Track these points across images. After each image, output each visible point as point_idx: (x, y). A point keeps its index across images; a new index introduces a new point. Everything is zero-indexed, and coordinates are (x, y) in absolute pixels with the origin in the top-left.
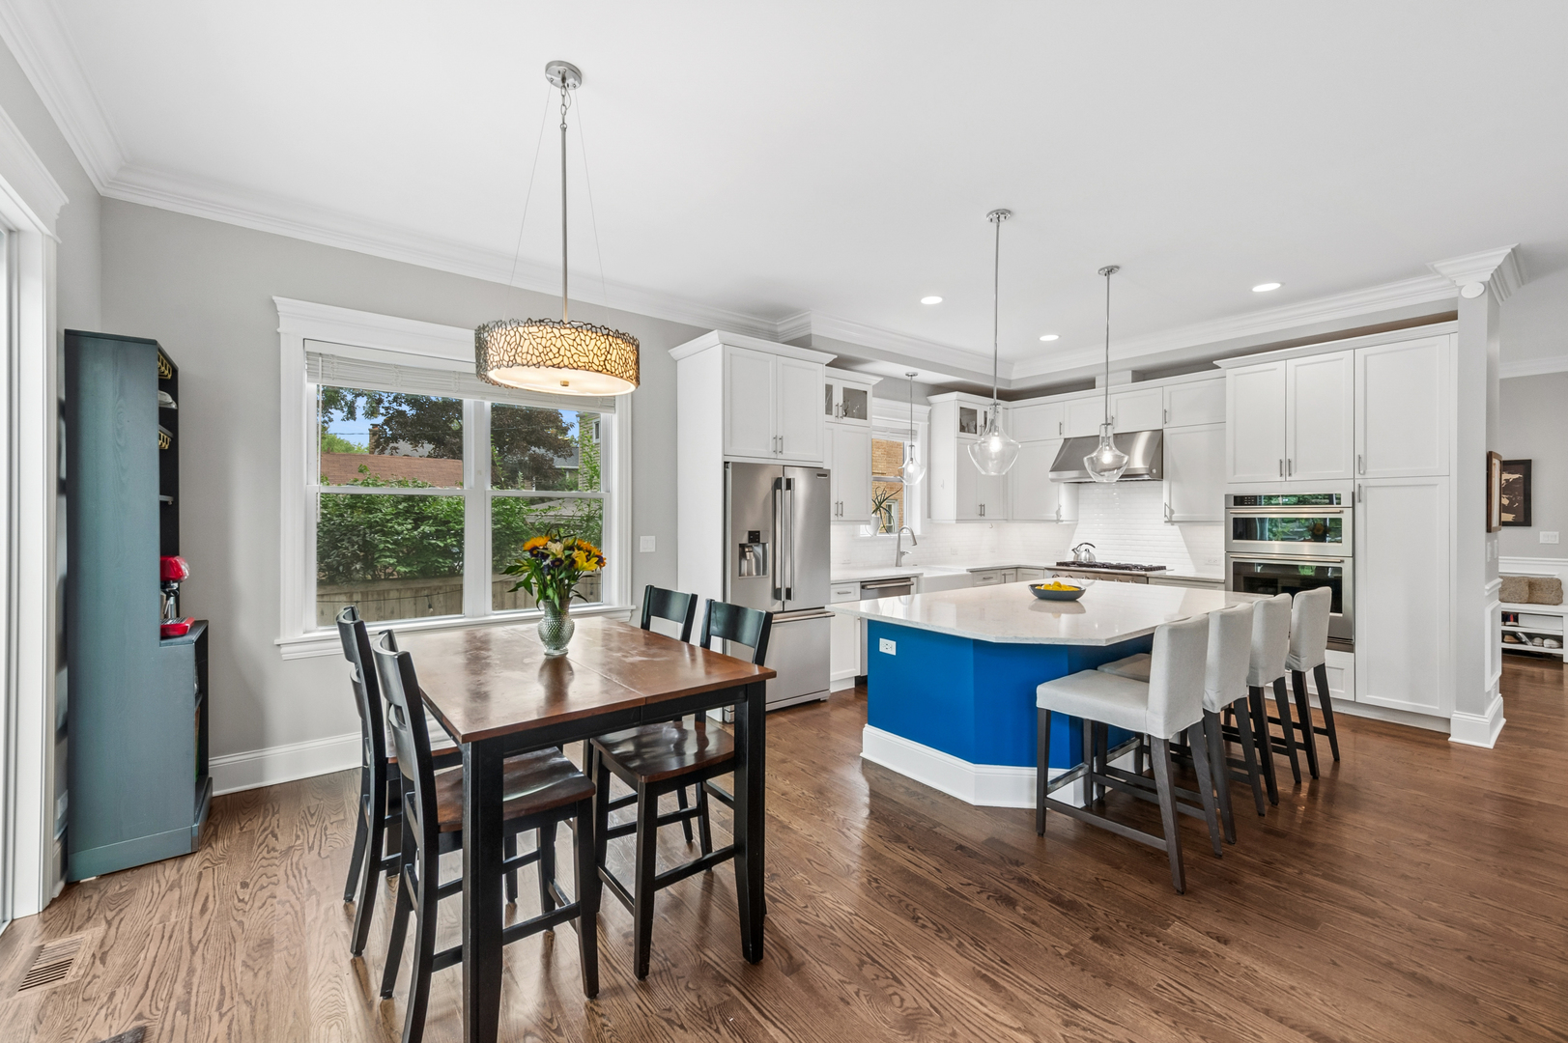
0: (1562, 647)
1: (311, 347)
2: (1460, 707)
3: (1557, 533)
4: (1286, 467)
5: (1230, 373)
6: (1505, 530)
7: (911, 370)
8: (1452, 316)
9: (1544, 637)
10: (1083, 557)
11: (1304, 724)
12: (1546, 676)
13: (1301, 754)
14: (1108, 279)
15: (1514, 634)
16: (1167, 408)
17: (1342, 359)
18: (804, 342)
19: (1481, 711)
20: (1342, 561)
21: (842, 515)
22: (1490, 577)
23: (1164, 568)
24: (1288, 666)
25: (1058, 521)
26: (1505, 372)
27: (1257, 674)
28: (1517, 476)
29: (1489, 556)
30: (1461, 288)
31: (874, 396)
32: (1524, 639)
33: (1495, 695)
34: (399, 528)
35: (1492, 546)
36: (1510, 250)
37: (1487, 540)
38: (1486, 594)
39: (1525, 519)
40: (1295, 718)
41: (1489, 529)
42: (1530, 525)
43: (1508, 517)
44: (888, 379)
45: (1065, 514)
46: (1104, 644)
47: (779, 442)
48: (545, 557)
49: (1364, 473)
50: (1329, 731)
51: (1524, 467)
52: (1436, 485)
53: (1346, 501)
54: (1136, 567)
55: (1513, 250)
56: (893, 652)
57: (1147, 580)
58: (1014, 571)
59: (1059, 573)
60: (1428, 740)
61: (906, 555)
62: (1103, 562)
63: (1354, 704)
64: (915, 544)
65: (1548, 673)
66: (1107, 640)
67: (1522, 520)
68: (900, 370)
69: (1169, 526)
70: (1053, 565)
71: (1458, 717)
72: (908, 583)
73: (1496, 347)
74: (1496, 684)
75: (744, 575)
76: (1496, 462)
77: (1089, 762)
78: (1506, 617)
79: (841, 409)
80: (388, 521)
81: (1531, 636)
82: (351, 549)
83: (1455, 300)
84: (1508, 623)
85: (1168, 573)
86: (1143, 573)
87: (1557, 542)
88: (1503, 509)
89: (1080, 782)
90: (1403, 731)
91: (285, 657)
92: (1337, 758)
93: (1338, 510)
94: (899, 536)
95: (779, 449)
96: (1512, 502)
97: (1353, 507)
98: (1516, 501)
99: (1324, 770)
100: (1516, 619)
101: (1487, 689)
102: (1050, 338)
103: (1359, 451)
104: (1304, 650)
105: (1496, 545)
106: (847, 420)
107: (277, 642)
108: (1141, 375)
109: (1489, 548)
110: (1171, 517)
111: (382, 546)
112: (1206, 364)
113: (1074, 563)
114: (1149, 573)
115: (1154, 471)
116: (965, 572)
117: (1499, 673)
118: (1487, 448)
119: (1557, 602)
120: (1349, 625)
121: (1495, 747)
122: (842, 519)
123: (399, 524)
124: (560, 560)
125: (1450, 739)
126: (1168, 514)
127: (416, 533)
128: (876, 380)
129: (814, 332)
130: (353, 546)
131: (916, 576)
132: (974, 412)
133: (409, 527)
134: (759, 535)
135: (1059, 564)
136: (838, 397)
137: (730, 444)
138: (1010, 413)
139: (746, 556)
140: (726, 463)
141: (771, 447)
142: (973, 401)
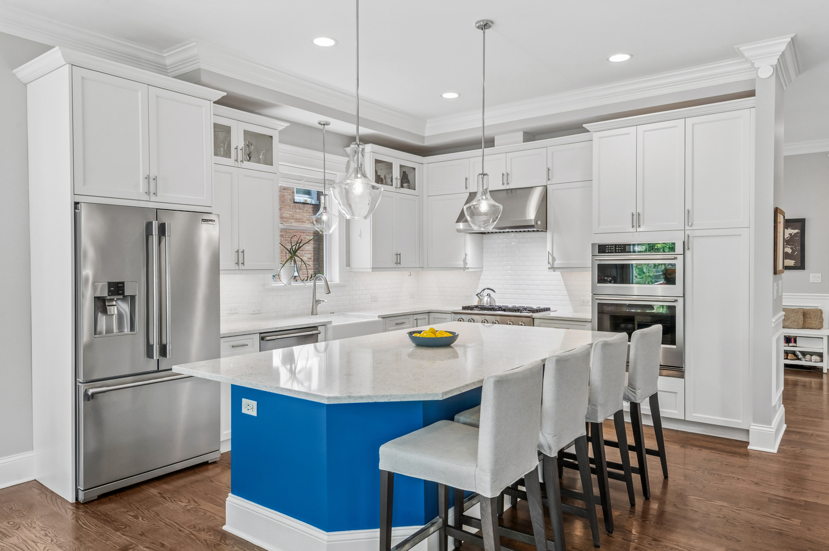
0: (822, 361)
2: (756, 420)
3: (820, 275)
4: (637, 219)
5: (596, 136)
6: (787, 272)
7: (324, 119)
8: (752, 94)
9: (812, 354)
10: (486, 301)
11: (638, 447)
12: (813, 385)
13: (636, 478)
14: (484, 33)
15: (794, 353)
16: (550, 166)
17: (676, 127)
18: (192, 77)
19: (768, 422)
20: (676, 301)
21: (243, 264)
22: (775, 312)
23: (548, 309)
24: (626, 398)
25: (465, 268)
26: (790, 150)
27: (597, 410)
28: (796, 231)
29: (775, 294)
30: (757, 69)
31: (280, 142)
32: (800, 356)
33: (779, 407)
35: (778, 286)
36: (789, 39)
37: (774, 281)
38: (773, 325)
39: (801, 265)
40: (631, 440)
41: (775, 273)
42: (804, 269)
43: (790, 263)
44: (294, 124)
45: (471, 262)
46: (440, 398)
47: (152, 183)
49: (692, 225)
50: (660, 453)
51: (800, 223)
52: (741, 235)
53: (679, 249)
54: (525, 309)
55: (792, 39)
56: (254, 413)
57: (532, 322)
58: (426, 316)
59: (463, 316)
60: (734, 449)
61: (322, 303)
62: (501, 305)
63: (684, 422)
64: (329, 292)
65: (813, 381)
66: (446, 393)
67: (799, 265)
68: (312, 119)
69: (552, 272)
70: (459, 309)
71: (754, 428)
72: (314, 332)
73: (781, 130)
74: (779, 398)
75: (100, 333)
76: (781, 219)
77: (443, 516)
78: (788, 340)
79: (240, 152)
81: (804, 354)
83: (753, 81)
84: (791, 344)
85: (552, 314)
86: (530, 314)
87: (820, 281)
88: (786, 256)
89: (434, 537)
90: (717, 443)
92: (666, 477)
93: (673, 257)
94: (315, 285)
95: (152, 190)
96: (793, 251)
97: (684, 254)
98: (796, 250)
99: (655, 488)
100: (795, 342)
101: (773, 404)
102: (450, 96)
103: (688, 207)
104: (639, 384)
105: (780, 285)
106: (247, 164)
108: (531, 136)
109: (775, 288)
110: (553, 263)
112: (577, 128)
113: (476, 307)
114: (535, 315)
115: (539, 223)
116: (377, 319)
117: (782, 388)
118: (774, 206)
119: (819, 326)
120: (680, 355)
121: (778, 452)
122: (244, 268)
125: (749, 447)
126: (550, 261)
128: (283, 125)
129: (203, 66)
131: (324, 325)
132: (389, 166)
134: (123, 286)
135: (464, 308)
136: (237, 141)
137: (84, 184)
138: (425, 167)
139: (105, 311)
140: (76, 204)
141: (142, 188)
142: (388, 154)
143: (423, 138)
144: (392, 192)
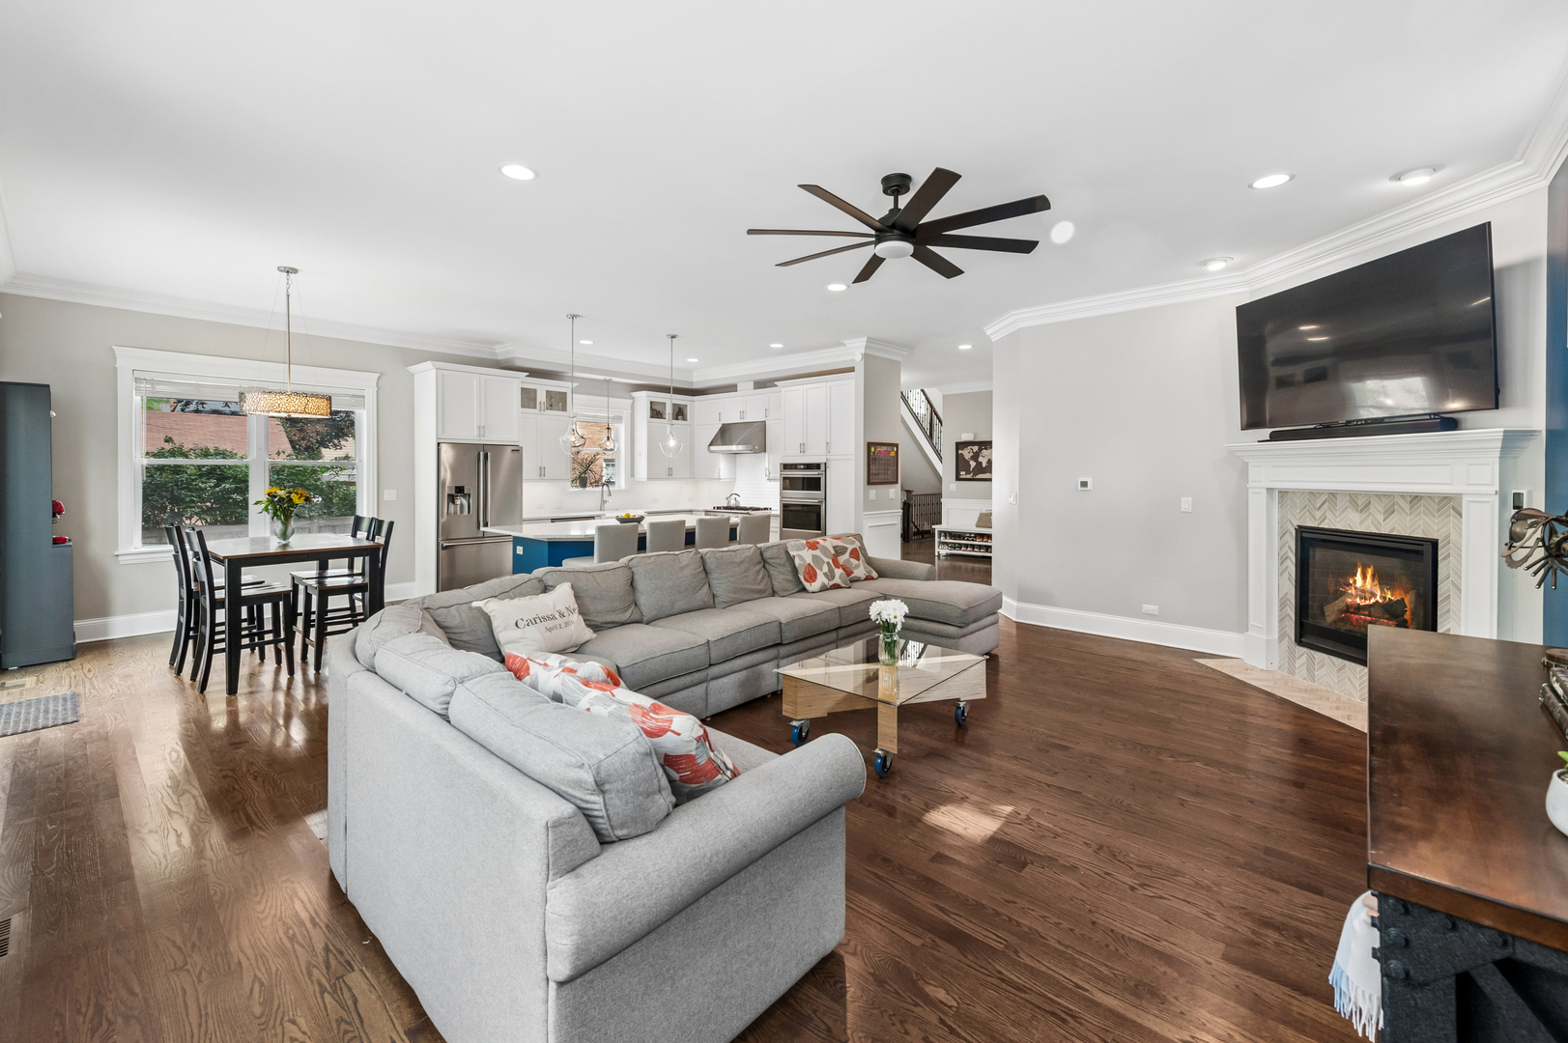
1: (137, 374)
4: (803, 448)
8: (852, 370)
14: (672, 341)
16: (765, 407)
20: (821, 501)
21: (544, 476)
25: (717, 479)
30: (854, 354)
31: (573, 395)
34: (203, 486)
38: (863, 517)
44: (584, 382)
45: (723, 474)
47: (482, 430)
48: (276, 497)
49: (830, 452)
52: (851, 459)
53: (822, 467)
61: (608, 502)
64: (610, 495)
70: (711, 508)
75: (451, 514)
79: (543, 405)
80: (193, 480)
82: (161, 502)
83: (852, 361)
85: (773, 512)
91: (121, 563)
93: (819, 472)
94: (603, 489)
95: (482, 434)
97: (825, 470)
103: (828, 440)
106: (549, 412)
107: (116, 553)
108: (758, 385)
110: (769, 476)
111: (188, 499)
115: (763, 446)
118: (866, 440)
122: (544, 478)
123: (203, 483)
124: (284, 499)
126: (765, 473)
127: (217, 489)
130: (162, 499)
132: (663, 404)
133: (212, 484)
134: (464, 489)
135: (715, 508)
136: (541, 397)
137: (443, 432)
138: (694, 405)
139: (453, 502)
140: (439, 444)
141: (476, 432)
142: (659, 397)
143: (692, 383)
144: (666, 424)
